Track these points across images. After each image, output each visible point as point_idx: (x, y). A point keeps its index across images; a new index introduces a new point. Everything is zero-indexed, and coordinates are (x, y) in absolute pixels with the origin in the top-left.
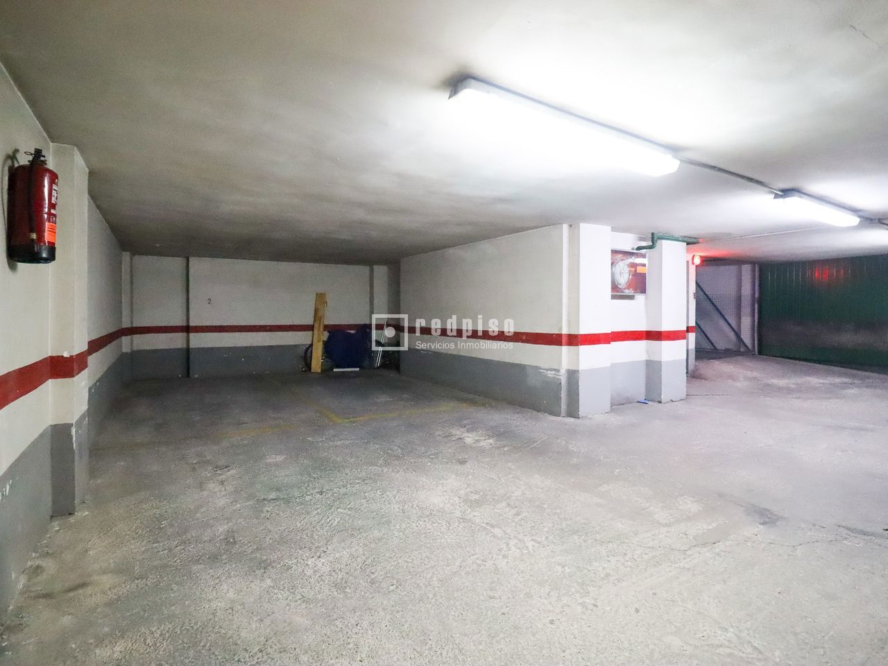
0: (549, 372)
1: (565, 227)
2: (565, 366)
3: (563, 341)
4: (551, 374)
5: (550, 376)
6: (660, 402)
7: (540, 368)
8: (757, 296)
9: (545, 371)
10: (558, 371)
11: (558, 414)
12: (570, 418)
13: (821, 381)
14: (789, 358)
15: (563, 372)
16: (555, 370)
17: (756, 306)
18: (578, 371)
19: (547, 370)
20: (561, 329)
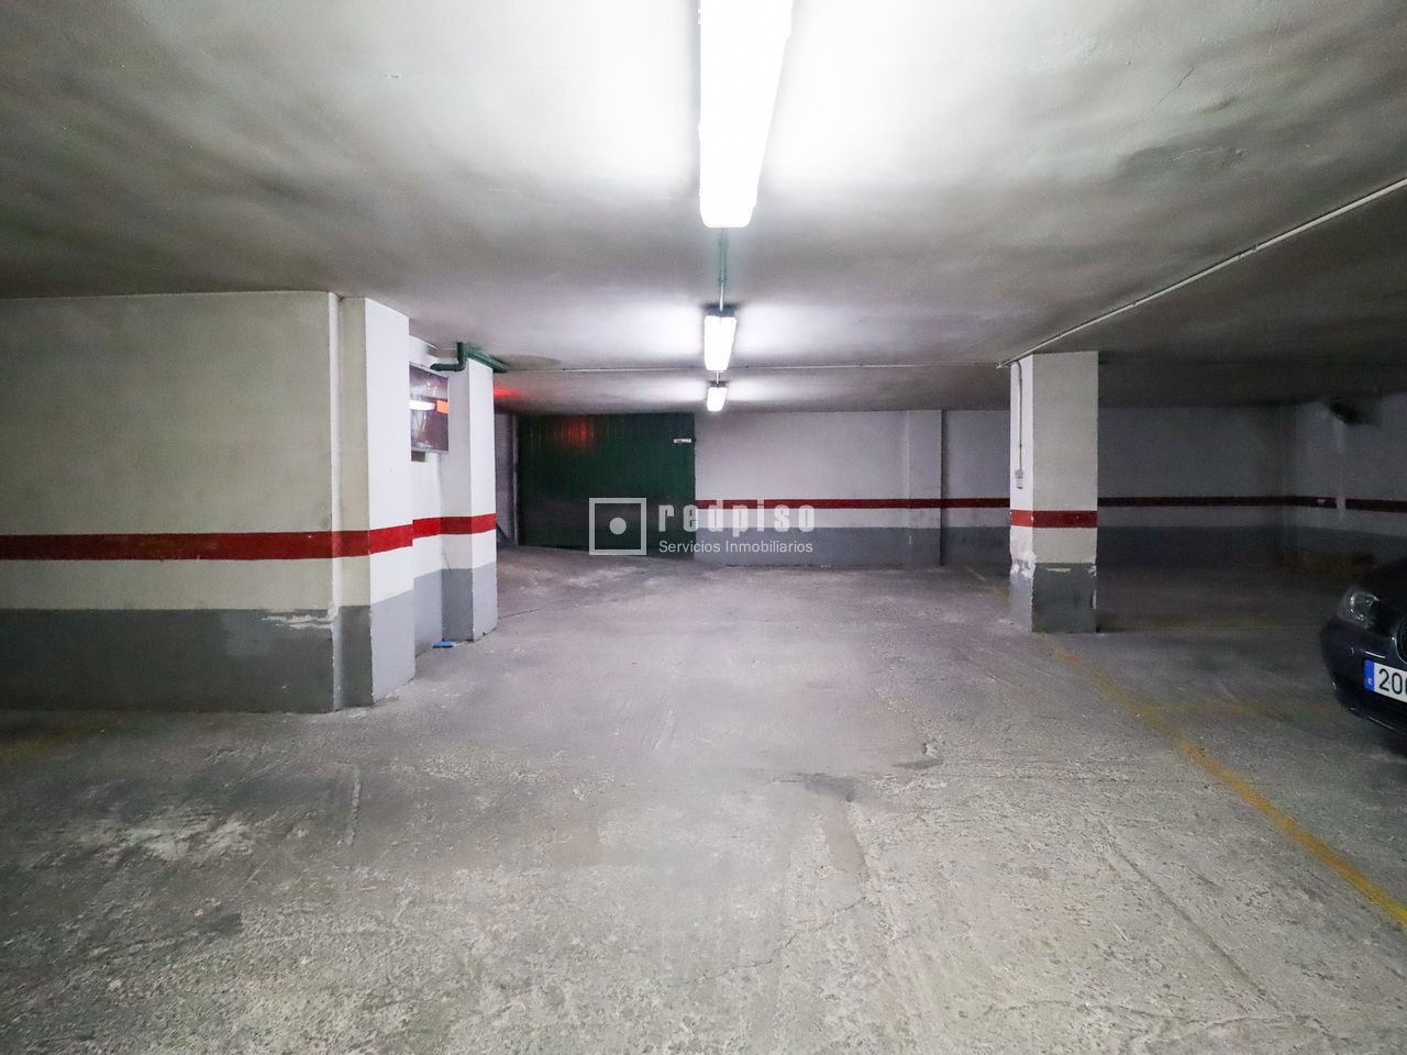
0: (295, 619)
1: (332, 297)
2: (338, 600)
3: (334, 546)
4: (298, 623)
5: (298, 627)
6: (471, 640)
7: (264, 613)
8: (515, 460)
9: (283, 619)
10: (323, 613)
11: (327, 708)
12: (352, 710)
13: (615, 574)
14: (562, 547)
15: (334, 613)
16: (311, 612)
17: (515, 475)
18: (369, 607)
19: (289, 615)
20: (328, 520)
